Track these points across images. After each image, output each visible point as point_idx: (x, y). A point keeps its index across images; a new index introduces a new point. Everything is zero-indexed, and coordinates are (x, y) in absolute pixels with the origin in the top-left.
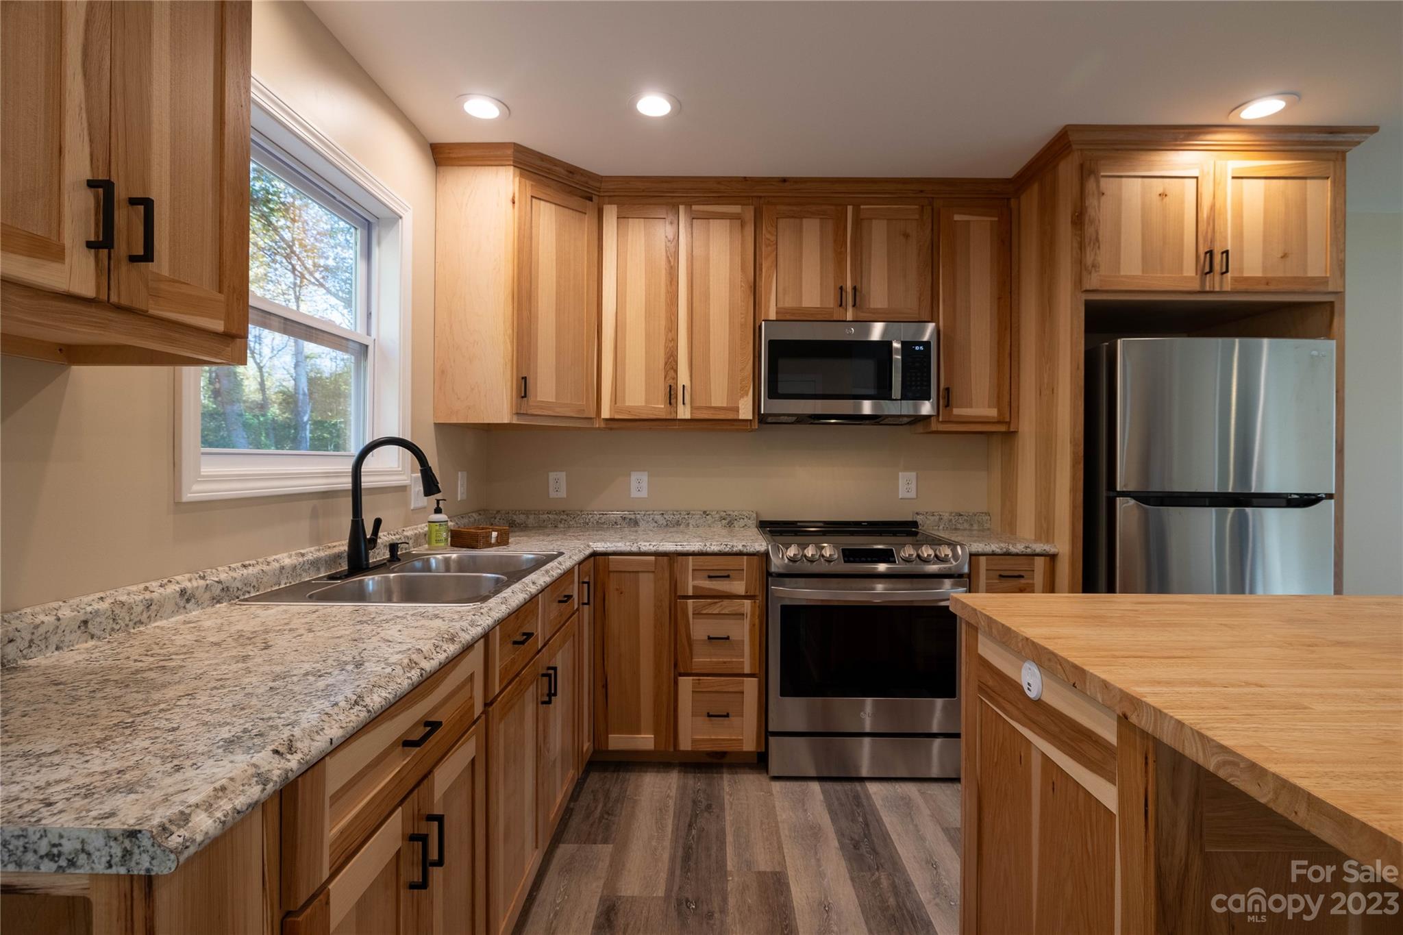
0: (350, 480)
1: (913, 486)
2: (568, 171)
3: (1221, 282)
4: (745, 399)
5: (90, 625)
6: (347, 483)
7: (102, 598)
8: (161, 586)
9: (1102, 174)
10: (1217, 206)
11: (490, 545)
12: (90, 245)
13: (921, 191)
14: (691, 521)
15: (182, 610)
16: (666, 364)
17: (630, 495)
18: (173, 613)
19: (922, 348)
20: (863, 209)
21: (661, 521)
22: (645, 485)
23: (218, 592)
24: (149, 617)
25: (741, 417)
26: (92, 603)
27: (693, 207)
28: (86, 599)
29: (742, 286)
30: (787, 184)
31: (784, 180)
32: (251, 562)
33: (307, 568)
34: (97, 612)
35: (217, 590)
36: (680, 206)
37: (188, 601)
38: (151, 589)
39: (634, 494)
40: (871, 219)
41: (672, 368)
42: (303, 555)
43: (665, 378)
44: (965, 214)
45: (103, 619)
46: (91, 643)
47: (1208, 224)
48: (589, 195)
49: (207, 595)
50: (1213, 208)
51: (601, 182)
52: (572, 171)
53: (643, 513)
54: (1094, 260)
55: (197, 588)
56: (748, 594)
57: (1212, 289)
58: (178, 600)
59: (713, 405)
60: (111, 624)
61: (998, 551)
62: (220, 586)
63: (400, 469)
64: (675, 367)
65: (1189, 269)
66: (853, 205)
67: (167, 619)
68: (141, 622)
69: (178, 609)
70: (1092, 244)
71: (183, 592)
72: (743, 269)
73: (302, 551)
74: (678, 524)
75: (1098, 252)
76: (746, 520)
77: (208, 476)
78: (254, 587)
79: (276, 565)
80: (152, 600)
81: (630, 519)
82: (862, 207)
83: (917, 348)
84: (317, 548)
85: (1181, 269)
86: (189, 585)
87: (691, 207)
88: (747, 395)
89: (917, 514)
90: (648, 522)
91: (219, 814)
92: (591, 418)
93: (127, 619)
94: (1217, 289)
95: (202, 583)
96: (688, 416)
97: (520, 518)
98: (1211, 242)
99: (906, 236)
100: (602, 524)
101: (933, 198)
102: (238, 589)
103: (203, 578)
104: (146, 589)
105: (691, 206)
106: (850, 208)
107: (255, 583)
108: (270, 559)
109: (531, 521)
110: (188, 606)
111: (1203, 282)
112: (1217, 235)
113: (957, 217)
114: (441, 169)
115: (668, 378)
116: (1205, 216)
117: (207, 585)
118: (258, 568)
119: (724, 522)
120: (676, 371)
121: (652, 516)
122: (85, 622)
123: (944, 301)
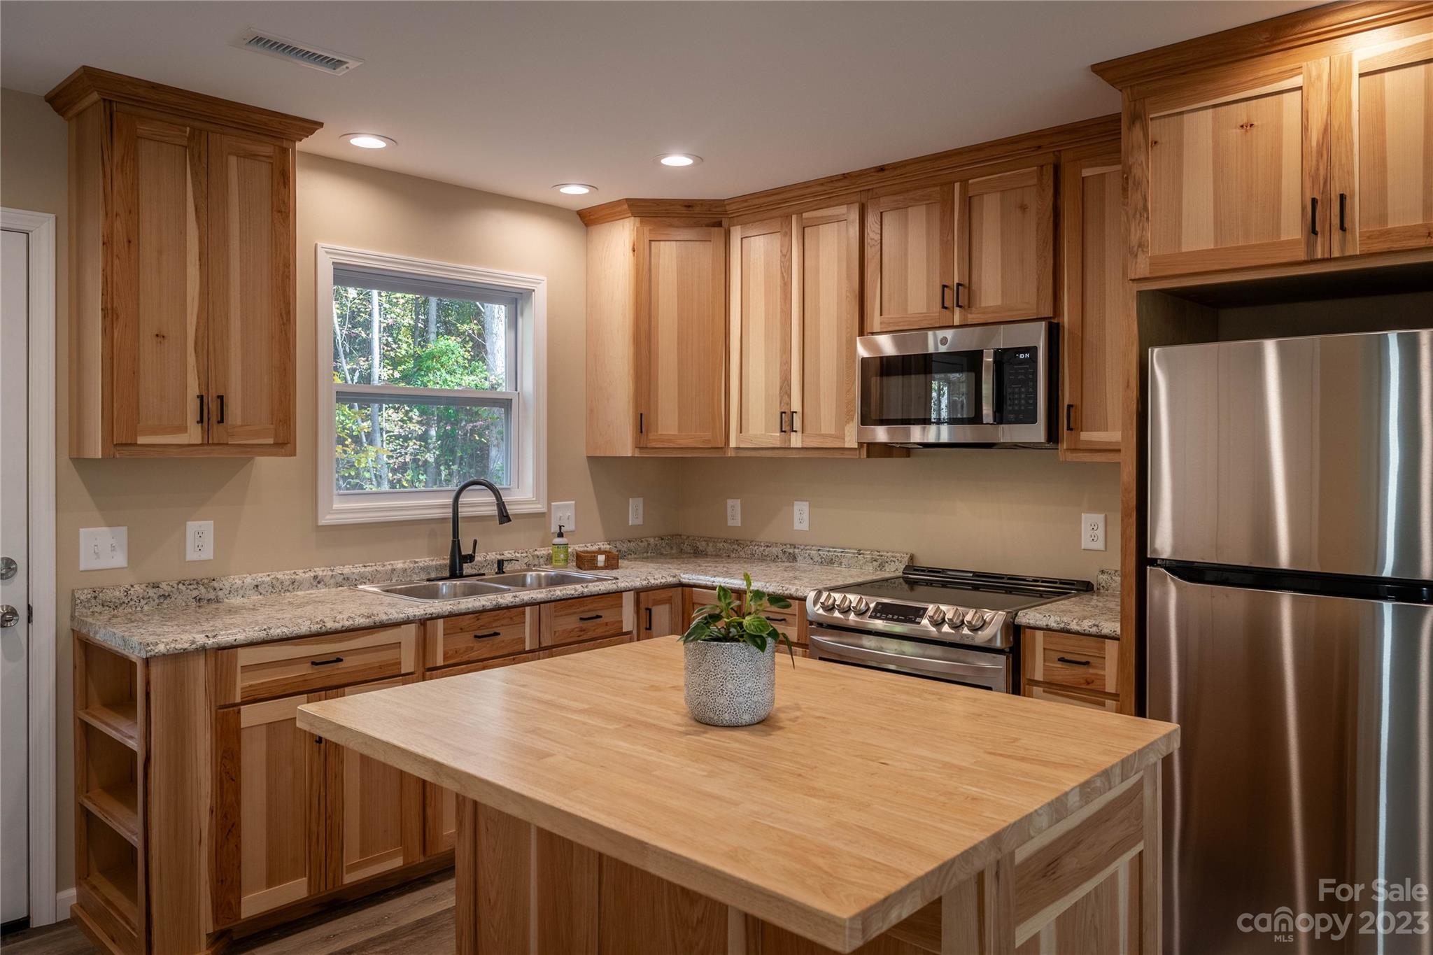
0: (451, 510)
1: (1100, 532)
2: (686, 206)
3: (1343, 243)
4: (851, 424)
5: (259, 588)
6: (449, 513)
7: (269, 575)
8: (304, 572)
9: (1151, 116)
10: (1336, 124)
11: (596, 568)
12: (198, 422)
13: (1039, 147)
14: (843, 560)
15: (315, 588)
16: (781, 389)
17: (793, 527)
18: (309, 589)
19: (1027, 355)
20: (972, 184)
21: (817, 559)
22: (806, 516)
23: (340, 580)
24: (293, 588)
25: (847, 445)
26: (263, 577)
27: (804, 214)
28: (260, 575)
29: (847, 297)
30: (886, 172)
31: (881, 169)
32: (370, 564)
33: (417, 571)
34: (263, 581)
35: (340, 579)
36: (793, 216)
37: (319, 583)
38: (297, 573)
39: (797, 526)
40: (982, 194)
41: (786, 393)
42: (416, 562)
43: (781, 403)
44: (1096, 165)
45: (266, 586)
46: (260, 597)
47: (1320, 154)
48: (717, 220)
49: (332, 581)
50: (1326, 130)
51: (725, 206)
52: (689, 205)
53: (802, 547)
54: (1142, 236)
55: (325, 576)
56: (800, 642)
57: (1327, 256)
58: (312, 581)
59: (823, 432)
60: (271, 589)
61: (1053, 625)
62: (342, 577)
63: (534, 499)
64: (789, 392)
65: (1292, 229)
66: (961, 181)
67: (305, 591)
68: (289, 591)
69: (311, 587)
70: (1138, 215)
71: (315, 577)
72: (849, 277)
73: (416, 560)
74: (831, 562)
75: (1146, 224)
76: (897, 563)
77: (337, 510)
78: (369, 580)
79: (390, 567)
80: (295, 579)
81: (790, 553)
82: (970, 181)
83: (1022, 356)
84: (432, 558)
85: (1277, 228)
86: (321, 573)
87: (802, 215)
88: (853, 420)
89: (1103, 572)
90: (805, 558)
91: (168, 647)
92: (722, 448)
93: (280, 587)
94: (1336, 254)
95: (330, 573)
96: (799, 445)
97: (702, 545)
98: (1325, 183)
99: (1023, 208)
100: (766, 556)
101: (1060, 151)
102: (356, 579)
103: (332, 571)
104: (295, 573)
105: (802, 213)
106: (957, 185)
107: (370, 577)
108: (386, 563)
109: (710, 549)
110: (319, 585)
111: (1311, 246)
112: (1336, 173)
113: (1086, 172)
114: (591, 228)
115: (782, 404)
116: (1314, 144)
117: (332, 575)
118: (375, 568)
119: (875, 563)
120: (790, 396)
121: (808, 551)
122: (257, 586)
123: (1069, 288)
